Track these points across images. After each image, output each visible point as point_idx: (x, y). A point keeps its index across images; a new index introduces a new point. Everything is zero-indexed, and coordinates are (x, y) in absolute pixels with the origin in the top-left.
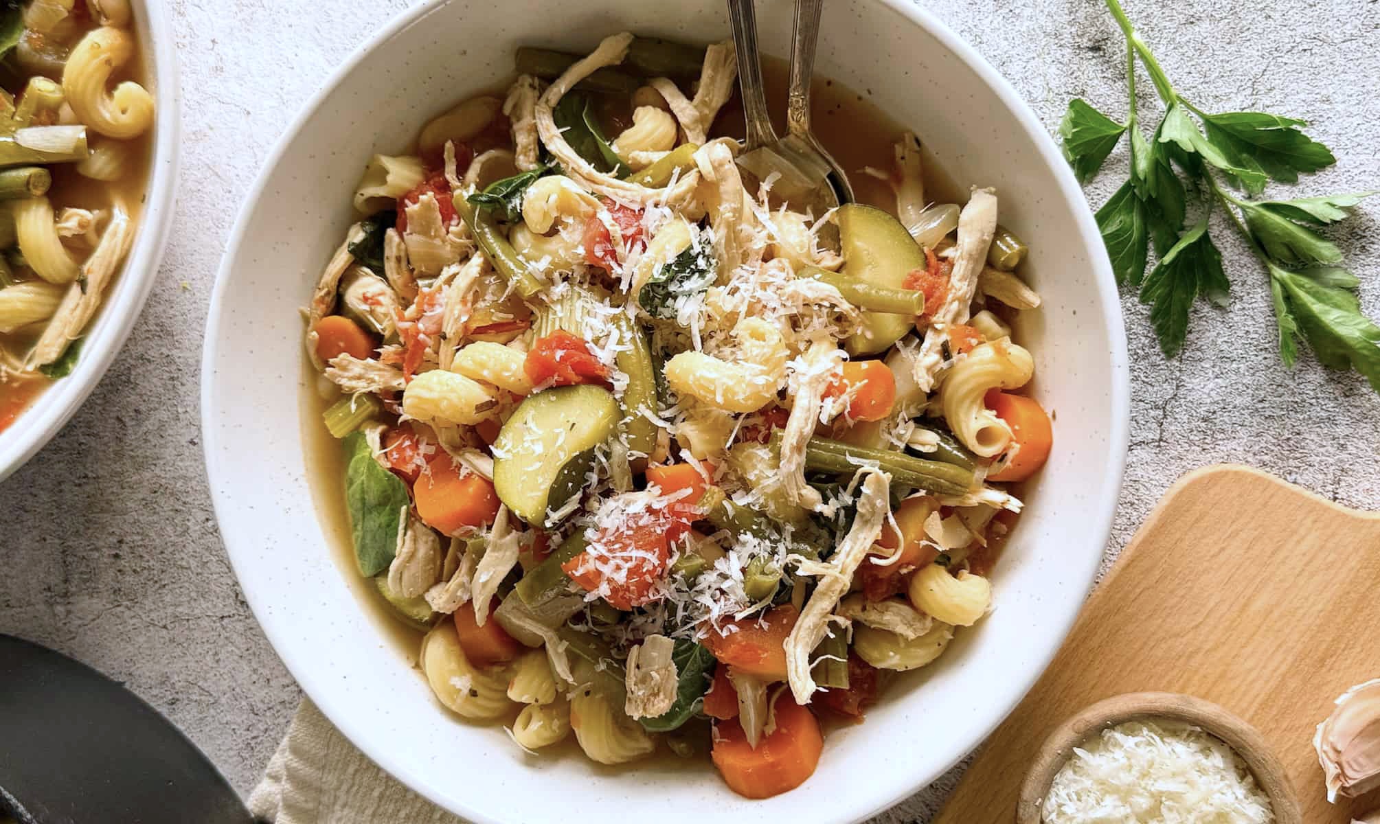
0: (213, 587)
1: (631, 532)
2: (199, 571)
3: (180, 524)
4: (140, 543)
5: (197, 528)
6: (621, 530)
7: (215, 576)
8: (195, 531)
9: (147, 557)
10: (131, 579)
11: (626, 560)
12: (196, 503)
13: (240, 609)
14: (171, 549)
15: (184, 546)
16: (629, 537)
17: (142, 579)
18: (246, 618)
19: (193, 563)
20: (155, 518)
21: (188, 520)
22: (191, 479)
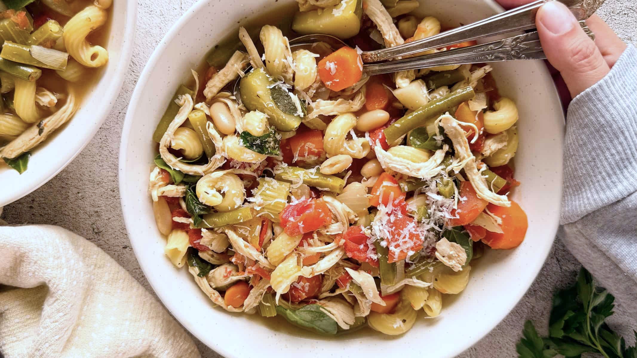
0: (82, 225)
1: (394, 228)
2: (74, 217)
3: (64, 194)
4: (43, 202)
5: (73, 196)
6: (390, 231)
7: (82, 220)
8: (72, 198)
9: (47, 208)
10: (39, 218)
11: (404, 237)
12: (73, 184)
13: (95, 236)
14: (59, 206)
15: (67, 205)
16: (395, 230)
17: (44, 218)
18: (98, 240)
19: (71, 213)
20: (51, 190)
21: (68, 192)
22: (70, 173)
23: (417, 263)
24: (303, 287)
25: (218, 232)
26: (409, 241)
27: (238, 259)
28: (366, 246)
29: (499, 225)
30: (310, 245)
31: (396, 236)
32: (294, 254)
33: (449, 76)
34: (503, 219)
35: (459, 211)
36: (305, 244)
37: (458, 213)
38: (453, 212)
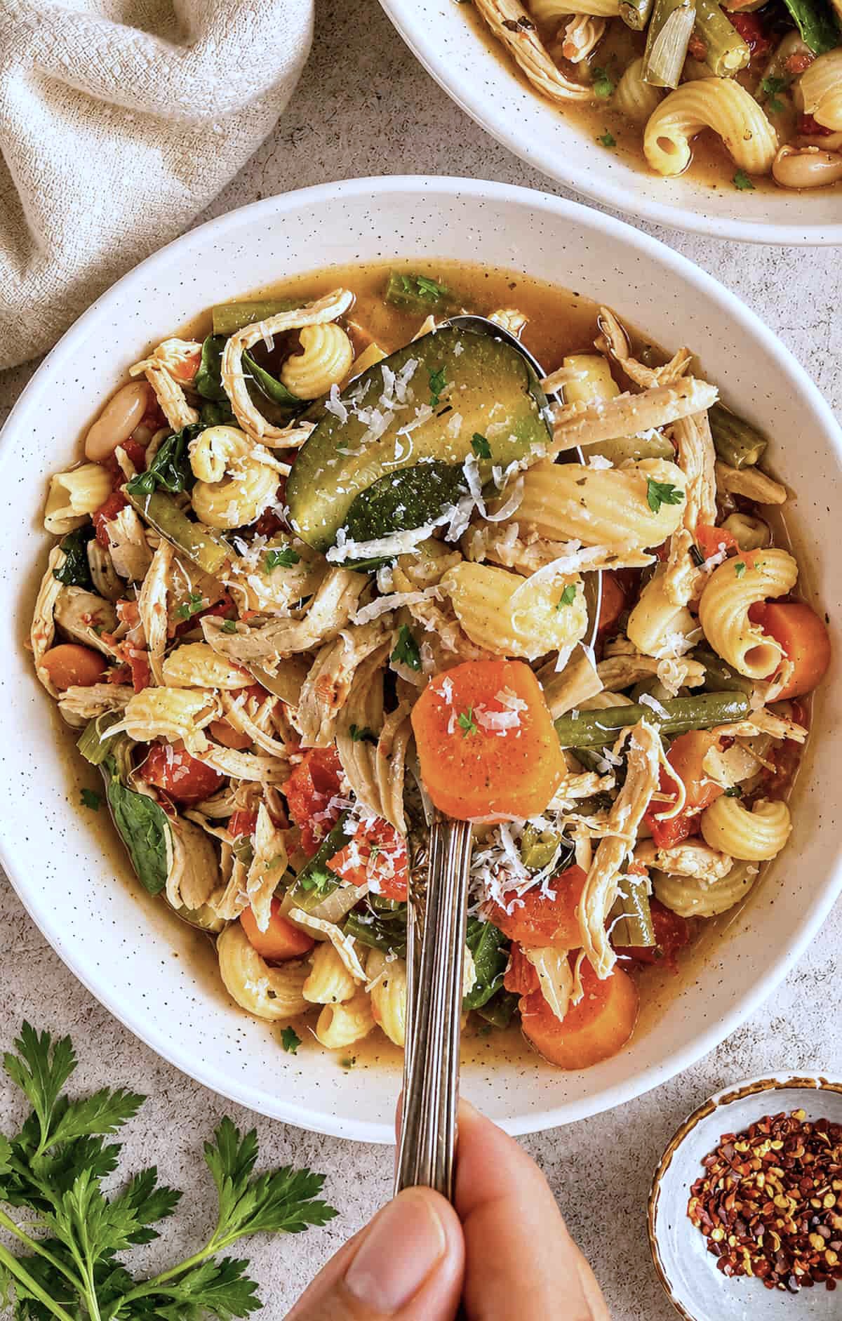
23: (382, 922)
24: (176, 767)
25: (148, 539)
26: (391, 864)
27: (128, 613)
28: (325, 803)
29: (570, 1002)
30: (246, 708)
31: (380, 836)
32: (207, 696)
33: (728, 676)
34: (585, 999)
35: (522, 904)
36: (241, 700)
37: (516, 905)
38: (510, 895)
